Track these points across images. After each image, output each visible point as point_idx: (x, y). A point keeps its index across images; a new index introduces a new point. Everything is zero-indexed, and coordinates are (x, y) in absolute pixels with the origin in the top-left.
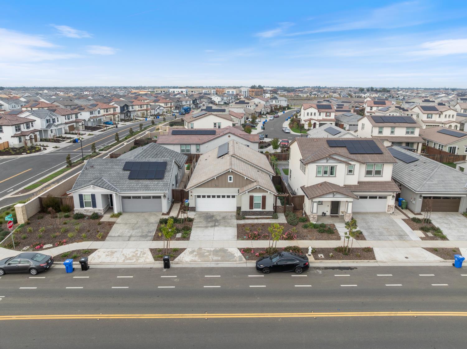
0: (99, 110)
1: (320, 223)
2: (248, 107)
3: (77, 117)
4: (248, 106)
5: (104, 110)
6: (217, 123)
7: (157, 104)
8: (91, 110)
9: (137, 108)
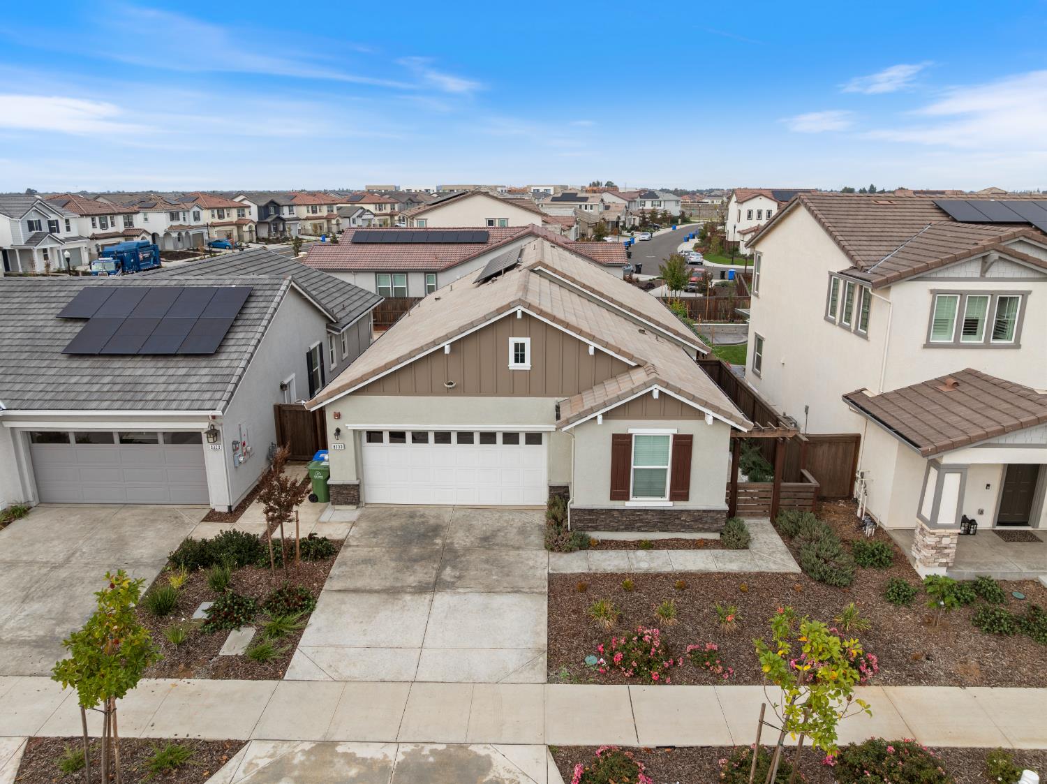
0: (196, 209)
1: (967, 573)
2: (586, 209)
3: (129, 224)
4: (586, 206)
5: (213, 212)
6: (497, 221)
7: (356, 205)
8: (174, 209)
9: (303, 212)
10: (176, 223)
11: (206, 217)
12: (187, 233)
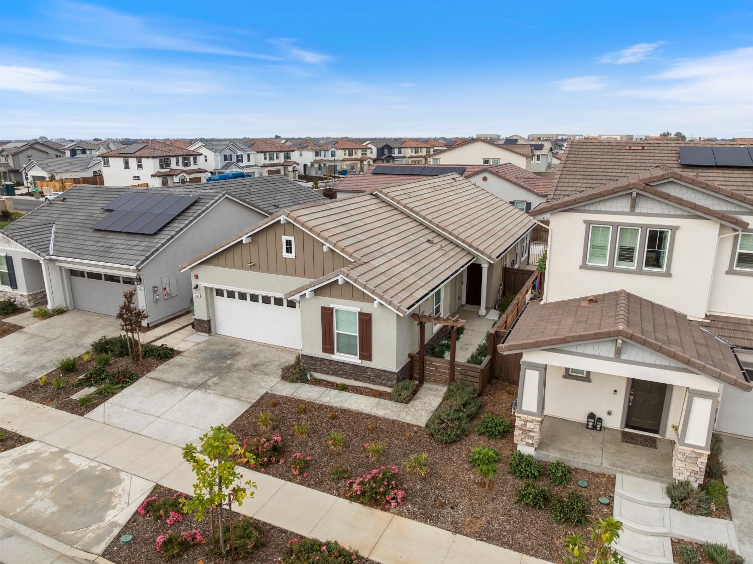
0: (333, 149)
3: (287, 157)
5: (345, 151)
6: (491, 160)
8: (318, 149)
9: (408, 152)
10: (318, 158)
11: (340, 154)
12: (325, 165)
